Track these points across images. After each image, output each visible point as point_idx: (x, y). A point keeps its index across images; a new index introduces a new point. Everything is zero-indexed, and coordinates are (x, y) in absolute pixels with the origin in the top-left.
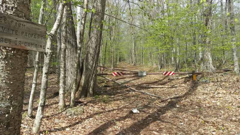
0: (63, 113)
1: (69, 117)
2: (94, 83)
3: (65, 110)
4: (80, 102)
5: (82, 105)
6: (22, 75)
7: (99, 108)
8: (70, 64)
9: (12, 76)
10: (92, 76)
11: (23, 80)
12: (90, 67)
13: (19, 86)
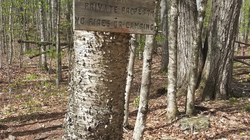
0: (174, 125)
1: (185, 132)
2: (229, 74)
3: (178, 120)
4: (203, 109)
5: (206, 114)
6: (123, 70)
7: (239, 121)
8: (184, 40)
9: (111, 72)
10: (225, 63)
11: (125, 77)
12: (220, 45)
13: (119, 85)
